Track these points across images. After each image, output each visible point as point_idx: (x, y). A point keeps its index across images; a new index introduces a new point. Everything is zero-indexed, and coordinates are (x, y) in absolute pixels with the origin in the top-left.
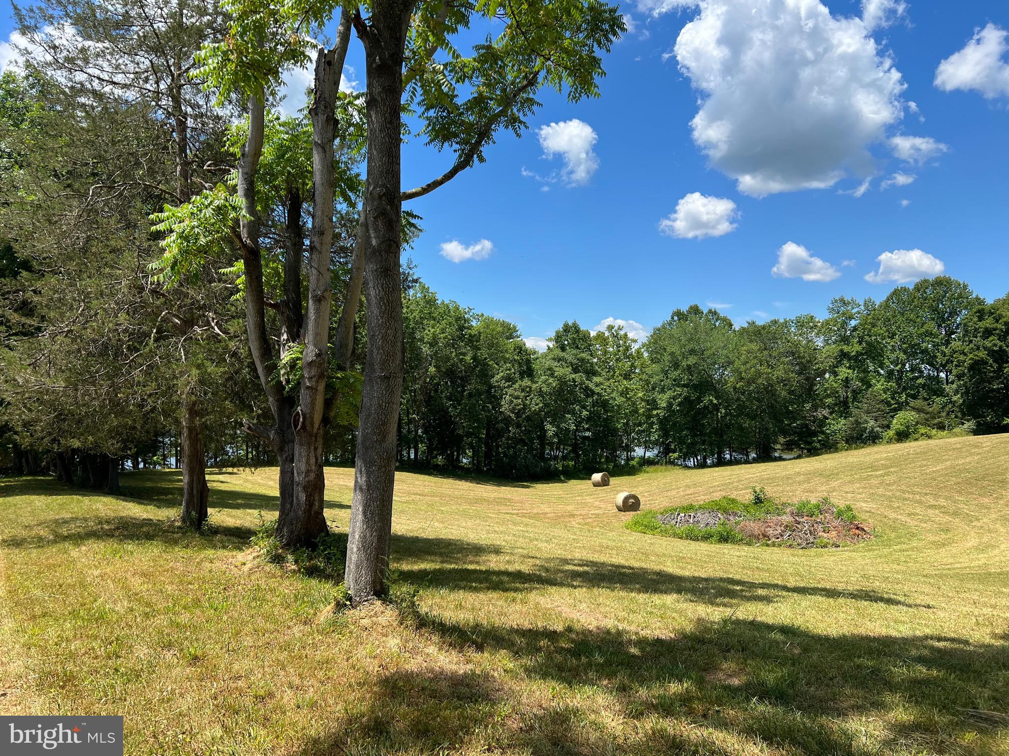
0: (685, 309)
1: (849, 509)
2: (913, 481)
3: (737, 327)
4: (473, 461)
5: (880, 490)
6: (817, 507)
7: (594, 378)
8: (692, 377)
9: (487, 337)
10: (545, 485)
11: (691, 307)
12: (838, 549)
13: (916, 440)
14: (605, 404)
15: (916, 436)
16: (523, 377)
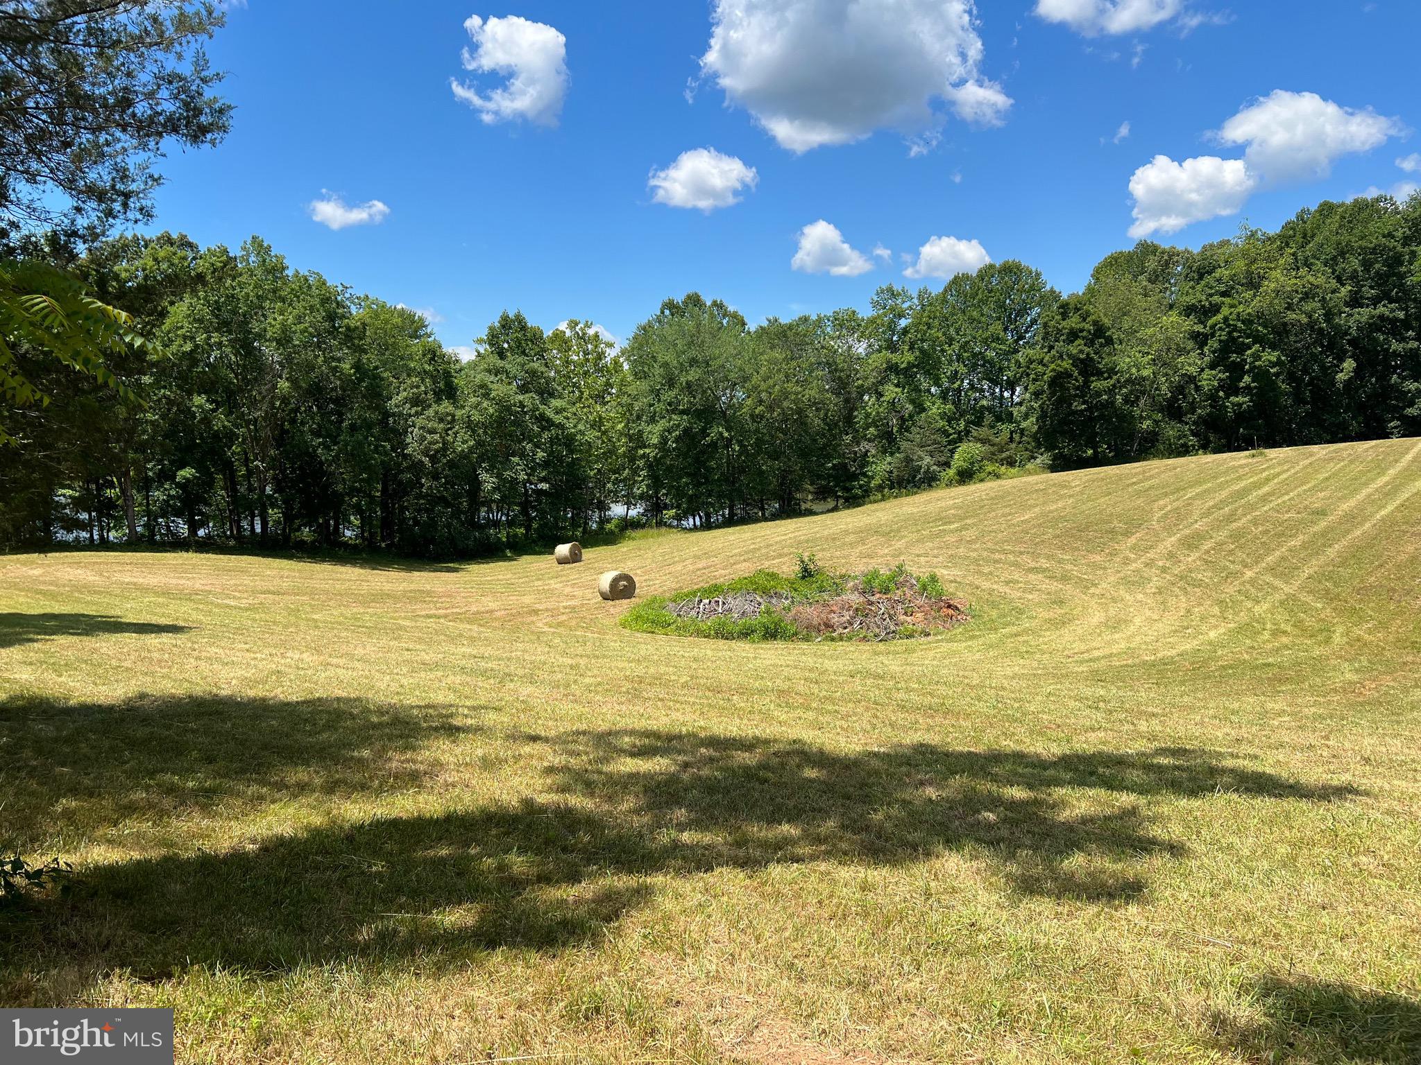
0: (679, 298)
1: (934, 579)
2: (1000, 536)
3: (752, 326)
4: (362, 533)
5: (961, 550)
6: (892, 579)
7: (553, 400)
8: (695, 398)
9: (376, 333)
10: (482, 566)
11: (689, 297)
12: (930, 638)
13: (982, 480)
14: (569, 442)
15: (982, 475)
16: (441, 399)
